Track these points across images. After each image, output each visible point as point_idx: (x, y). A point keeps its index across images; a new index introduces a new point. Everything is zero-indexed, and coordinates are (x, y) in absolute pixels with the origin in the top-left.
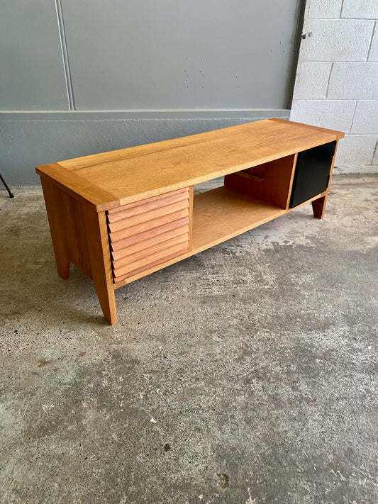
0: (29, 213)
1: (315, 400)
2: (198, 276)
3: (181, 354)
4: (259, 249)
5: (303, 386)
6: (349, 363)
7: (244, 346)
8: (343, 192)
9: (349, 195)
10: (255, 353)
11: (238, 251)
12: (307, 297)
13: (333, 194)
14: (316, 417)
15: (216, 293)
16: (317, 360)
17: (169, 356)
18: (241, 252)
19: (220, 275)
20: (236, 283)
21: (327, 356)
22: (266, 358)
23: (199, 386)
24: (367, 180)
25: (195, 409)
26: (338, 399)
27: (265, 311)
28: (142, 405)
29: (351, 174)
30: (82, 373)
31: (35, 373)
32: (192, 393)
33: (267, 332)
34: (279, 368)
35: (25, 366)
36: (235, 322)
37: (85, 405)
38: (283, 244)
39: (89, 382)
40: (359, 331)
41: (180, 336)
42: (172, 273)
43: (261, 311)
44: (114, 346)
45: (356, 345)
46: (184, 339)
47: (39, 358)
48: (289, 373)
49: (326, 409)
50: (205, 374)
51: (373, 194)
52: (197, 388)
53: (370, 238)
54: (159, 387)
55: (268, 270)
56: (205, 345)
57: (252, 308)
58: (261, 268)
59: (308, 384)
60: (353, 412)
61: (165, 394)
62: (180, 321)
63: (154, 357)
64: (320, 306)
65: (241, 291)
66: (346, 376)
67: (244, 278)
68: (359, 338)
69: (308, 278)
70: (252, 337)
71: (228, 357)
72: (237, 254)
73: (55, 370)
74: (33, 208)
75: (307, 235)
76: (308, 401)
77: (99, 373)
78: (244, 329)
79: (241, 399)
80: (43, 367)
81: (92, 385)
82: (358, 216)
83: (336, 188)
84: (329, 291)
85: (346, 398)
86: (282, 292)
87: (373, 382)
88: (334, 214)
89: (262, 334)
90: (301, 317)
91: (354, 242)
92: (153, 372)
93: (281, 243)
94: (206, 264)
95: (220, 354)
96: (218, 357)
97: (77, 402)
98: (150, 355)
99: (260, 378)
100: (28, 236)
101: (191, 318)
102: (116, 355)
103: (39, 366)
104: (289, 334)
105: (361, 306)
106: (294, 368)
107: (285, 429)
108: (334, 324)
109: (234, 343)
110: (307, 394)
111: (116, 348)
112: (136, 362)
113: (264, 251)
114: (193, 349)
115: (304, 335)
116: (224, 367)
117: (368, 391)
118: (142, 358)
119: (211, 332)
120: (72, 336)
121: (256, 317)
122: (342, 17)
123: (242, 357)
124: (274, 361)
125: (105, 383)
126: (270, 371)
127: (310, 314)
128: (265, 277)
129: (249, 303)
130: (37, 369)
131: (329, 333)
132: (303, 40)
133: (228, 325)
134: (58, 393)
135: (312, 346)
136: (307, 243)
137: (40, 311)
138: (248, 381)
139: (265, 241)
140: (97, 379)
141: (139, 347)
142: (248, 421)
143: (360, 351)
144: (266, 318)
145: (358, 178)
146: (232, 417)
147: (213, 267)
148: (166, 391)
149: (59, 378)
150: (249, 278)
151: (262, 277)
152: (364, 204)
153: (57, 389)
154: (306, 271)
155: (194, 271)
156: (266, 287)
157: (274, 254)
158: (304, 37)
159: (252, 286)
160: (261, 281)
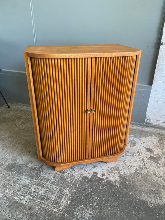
2: (28, 184)
4: (81, 175)
11: (69, 172)
15: (23, 202)
19: (40, 188)
20: (41, 198)
42: (19, 176)
55: (69, 195)
58: (67, 192)
65: (38, 206)
67: (50, 196)
69: (87, 214)
72: (65, 175)
74: (9, 115)
75: (122, 174)
91: (152, 192)
93: (99, 176)
94: (42, 175)
113: (83, 177)
128: (63, 200)
132: (161, 46)
139: (91, 169)
147: (42, 180)
150: (53, 197)
154: (92, 206)
155: (30, 179)
156: (56, 210)
157: (86, 182)
158: (162, 44)
159: (48, 205)
160: (56, 203)
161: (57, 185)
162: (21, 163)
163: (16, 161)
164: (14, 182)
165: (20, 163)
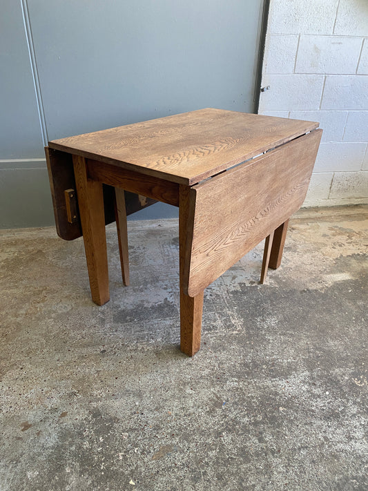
0: (7, 259)
1: (279, 451)
2: (171, 324)
3: (157, 409)
4: (227, 291)
5: (268, 438)
6: (309, 410)
7: (215, 398)
8: (302, 227)
9: (308, 231)
10: (225, 404)
11: (209, 294)
12: (271, 341)
13: (293, 229)
14: (281, 469)
16: (281, 409)
17: (145, 412)
18: (211, 295)
20: (207, 330)
21: (289, 403)
22: (235, 409)
23: (174, 442)
24: (325, 213)
25: (170, 467)
26: (299, 449)
27: (233, 359)
28: (122, 466)
29: (310, 208)
30: (64, 435)
31: (19, 438)
32: (167, 450)
33: (236, 381)
34: (246, 419)
35: (9, 431)
36: (207, 371)
37: (68, 470)
38: (249, 285)
39: (71, 445)
40: (318, 376)
41: (156, 390)
42: (147, 321)
43: (230, 359)
44: (94, 404)
45: (316, 391)
46: (159, 393)
47: (22, 420)
48: (256, 424)
49: (289, 460)
50: (180, 430)
51: (331, 229)
52: (172, 445)
53: (328, 276)
54: (136, 445)
55: (235, 314)
56: (179, 398)
57: (223, 355)
58: (229, 313)
59: (273, 434)
60: (313, 462)
61: (142, 453)
62: (155, 373)
63: (132, 414)
64: (283, 350)
65: (211, 338)
66: (305, 424)
67: (214, 324)
68: (318, 383)
69: (272, 321)
70: (222, 388)
71: (200, 410)
72: (208, 298)
73: (38, 434)
74: (12, 254)
76: (273, 453)
77: (80, 434)
78: (215, 379)
79: (212, 454)
80: (26, 431)
81: (73, 448)
82: (317, 253)
83: (296, 223)
84: (291, 334)
85: (307, 447)
86: (249, 337)
87: (330, 429)
88: (295, 251)
89: (232, 383)
90: (266, 364)
91: (314, 280)
92: (132, 430)
95: (193, 407)
96: (191, 410)
97: (60, 468)
98: (129, 413)
99: (230, 430)
100: (8, 285)
101: (166, 370)
102: (96, 414)
103: (22, 430)
104: (255, 382)
105: (320, 349)
106: (259, 418)
107: (253, 483)
108: (295, 370)
109: (206, 394)
110: (271, 445)
111: (95, 406)
112: (115, 420)
113: (232, 293)
114: (168, 403)
115: (268, 383)
116: (196, 420)
117: (326, 438)
118: (120, 416)
119: (184, 384)
120: (53, 395)
121: (225, 366)
122: (296, 72)
123: (213, 410)
124: (242, 412)
125: (86, 445)
126: (238, 423)
127: (273, 360)
128: (233, 322)
129: (220, 350)
130: (21, 434)
131: (292, 379)
132: (261, 93)
133: (199, 376)
134: (42, 458)
135: (276, 394)
136: (271, 284)
137: (22, 369)
138: (219, 434)
139: (233, 282)
140: (78, 441)
141: (117, 404)
142: (220, 477)
143: (319, 396)
144: (234, 366)
145: (317, 212)
146: (205, 473)
148: (144, 450)
149: (43, 442)
150: (219, 323)
151: (230, 322)
152: (322, 240)
153: (40, 454)
154: (270, 314)
155: (168, 318)
156: (234, 332)
157: (241, 296)
158: (263, 90)
159: (222, 332)
160: (229, 326)
161: (211, 311)
162: (132, 308)
163: (119, 309)
164: (150, 329)
165: (129, 308)
